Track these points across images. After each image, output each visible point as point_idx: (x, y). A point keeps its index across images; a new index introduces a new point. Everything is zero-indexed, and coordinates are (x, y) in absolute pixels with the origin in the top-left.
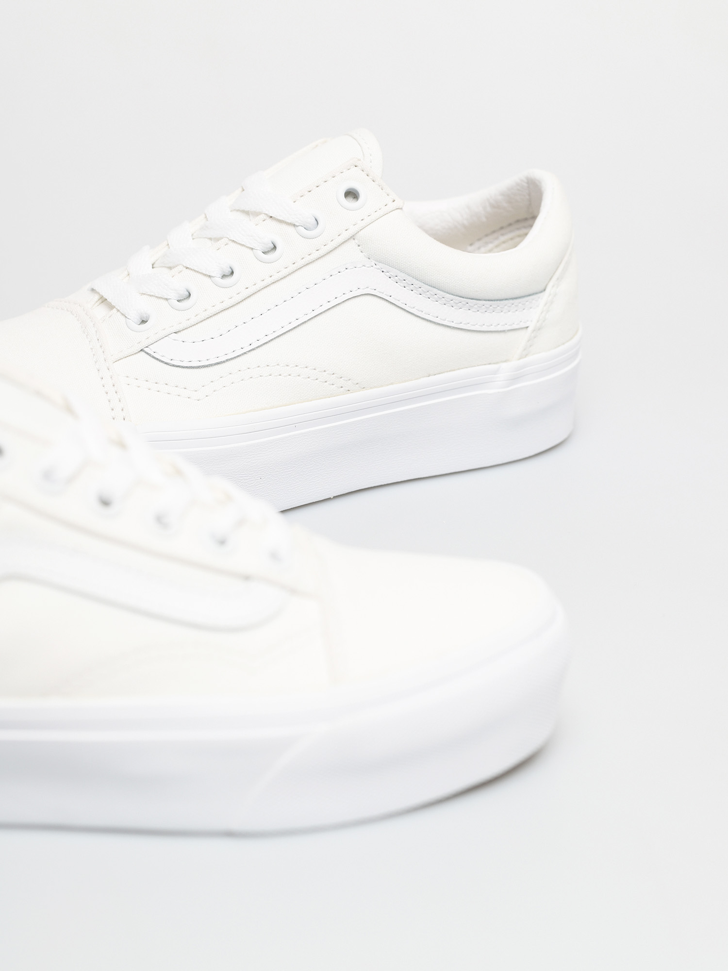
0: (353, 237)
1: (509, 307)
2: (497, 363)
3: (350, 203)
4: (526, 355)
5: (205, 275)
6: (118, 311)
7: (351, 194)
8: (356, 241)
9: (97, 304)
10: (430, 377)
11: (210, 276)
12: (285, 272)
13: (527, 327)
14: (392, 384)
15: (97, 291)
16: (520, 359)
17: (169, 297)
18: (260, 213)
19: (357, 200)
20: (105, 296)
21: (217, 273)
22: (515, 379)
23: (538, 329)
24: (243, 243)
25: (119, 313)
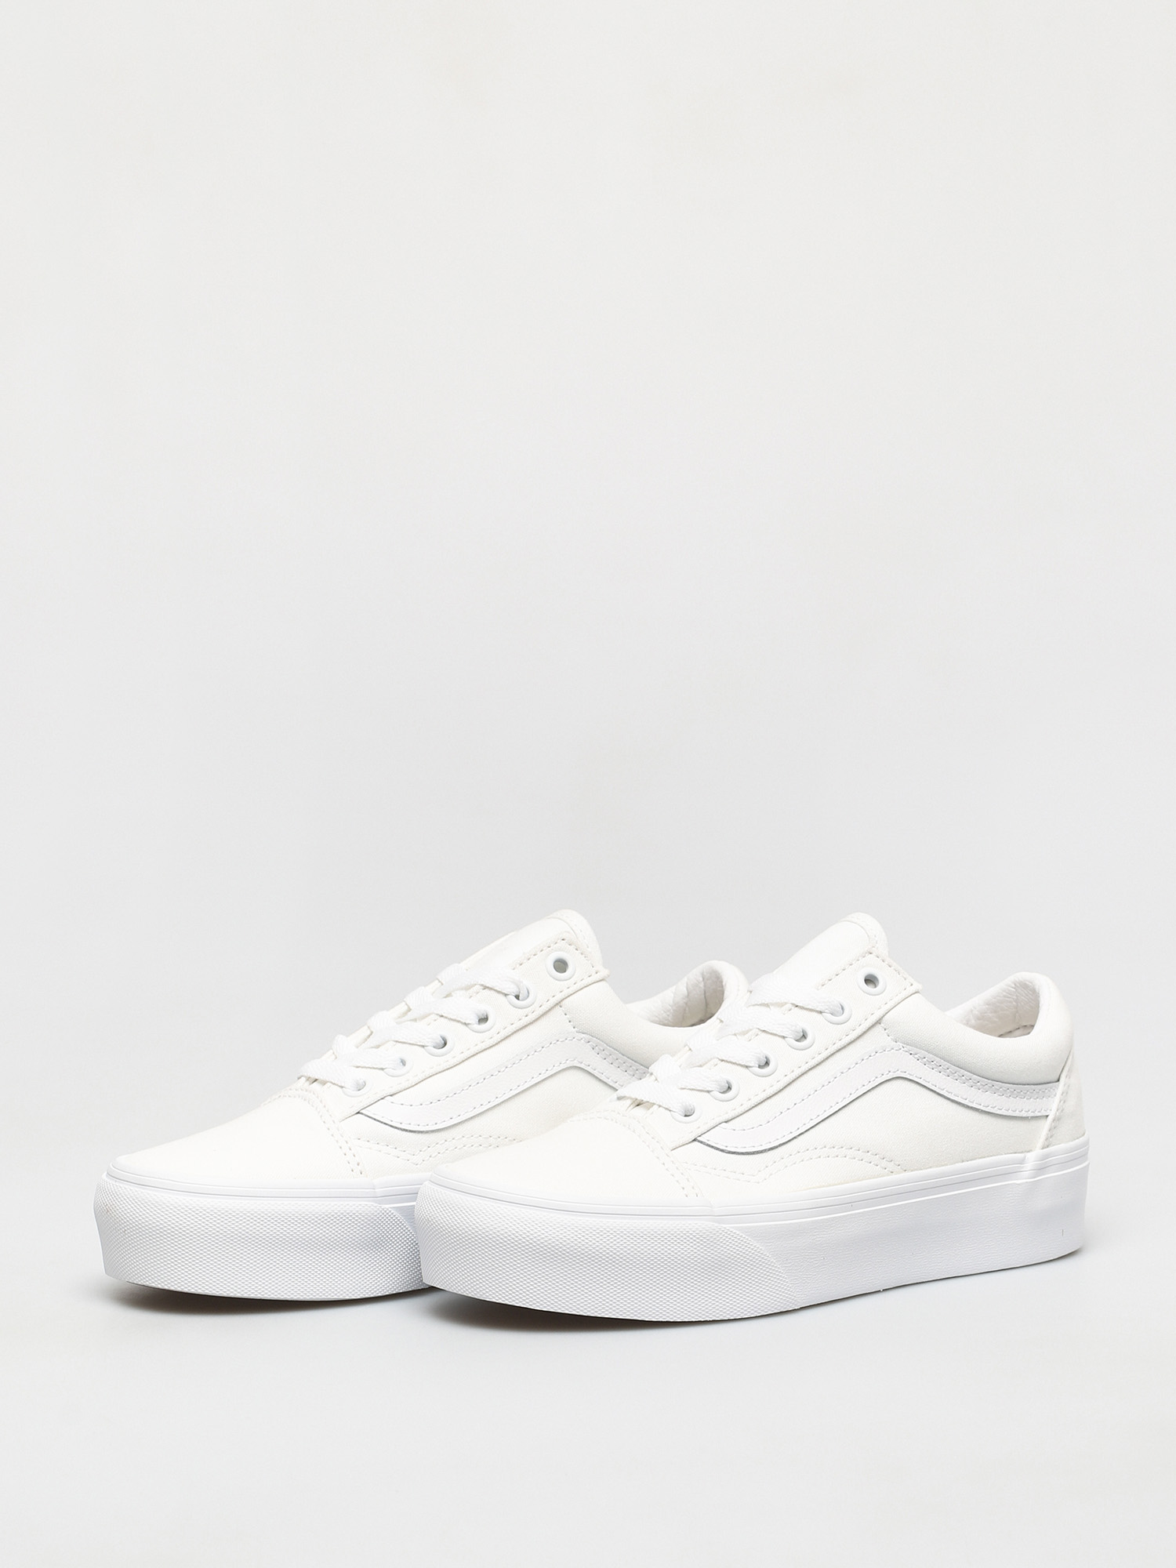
0: (879, 1022)
1: (1032, 1093)
2: (1022, 1152)
3: (869, 988)
4: (1048, 1146)
5: (742, 1066)
6: (660, 1106)
7: (870, 980)
8: (882, 1025)
9: (632, 1106)
10: (964, 1163)
11: (747, 1067)
12: (819, 1058)
13: (1047, 1116)
14: (931, 1167)
15: (628, 1096)
16: (1043, 1148)
17: (710, 1089)
18: (786, 1003)
19: (876, 987)
20: (640, 1098)
21: (753, 1063)
22: (1041, 1169)
23: (1057, 1119)
24: (775, 1032)
25: (661, 1108)
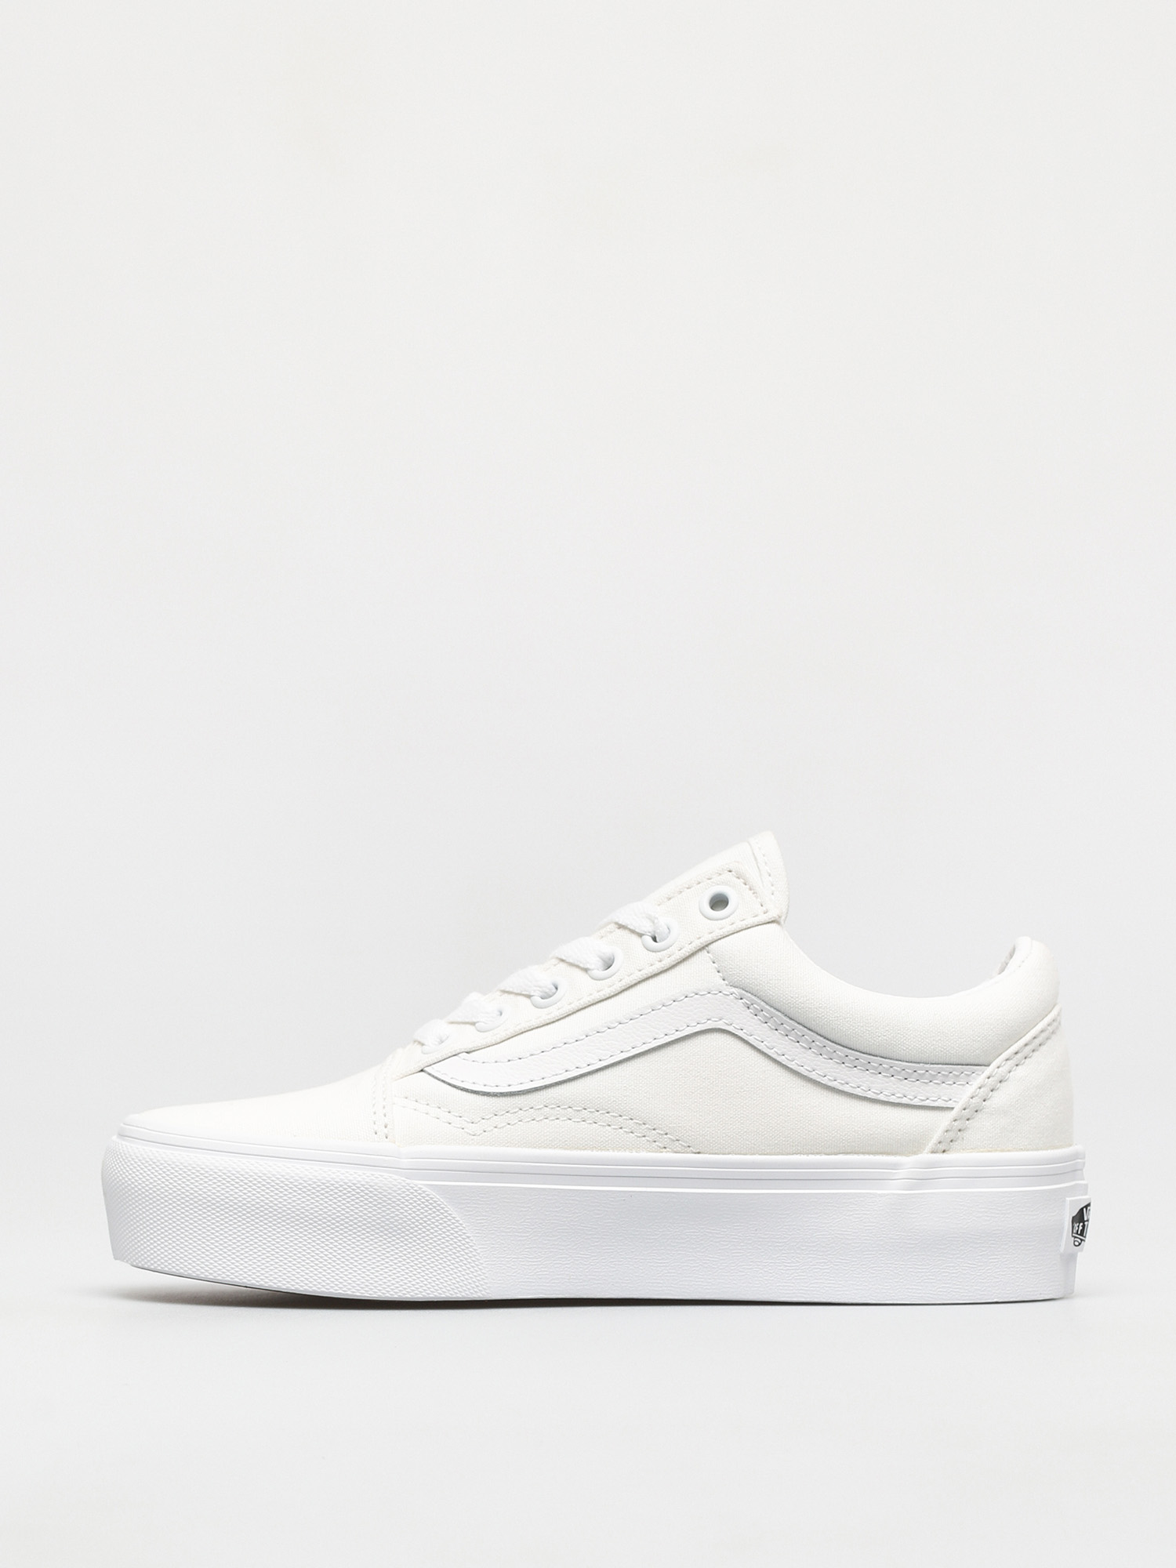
4: (944, 1151)
8: (709, 954)
